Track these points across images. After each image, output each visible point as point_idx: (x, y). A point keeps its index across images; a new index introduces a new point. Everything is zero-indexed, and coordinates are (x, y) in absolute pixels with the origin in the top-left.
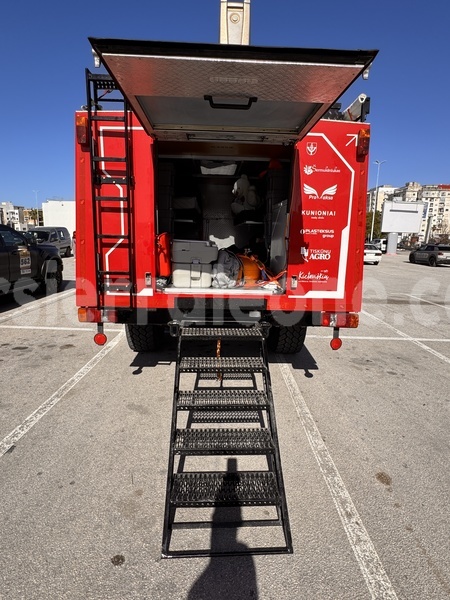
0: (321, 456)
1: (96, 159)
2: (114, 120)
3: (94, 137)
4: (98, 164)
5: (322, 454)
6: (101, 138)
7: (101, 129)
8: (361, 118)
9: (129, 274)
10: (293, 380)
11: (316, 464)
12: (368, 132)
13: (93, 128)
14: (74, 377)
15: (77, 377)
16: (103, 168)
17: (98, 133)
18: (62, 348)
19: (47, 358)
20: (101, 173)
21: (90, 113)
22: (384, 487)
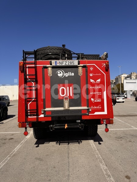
0: (105, 171)
1: (26, 75)
2: (31, 63)
3: (25, 69)
4: (26, 77)
5: (106, 170)
6: (27, 69)
7: (27, 66)
8: (106, 59)
9: (36, 110)
10: (94, 146)
11: (104, 174)
12: (108, 63)
13: (25, 66)
14: (15, 150)
15: (16, 150)
16: (28, 78)
17: (26, 67)
18: (9, 139)
19: (4, 143)
20: (27, 79)
21: (24, 62)
22: (128, 180)
